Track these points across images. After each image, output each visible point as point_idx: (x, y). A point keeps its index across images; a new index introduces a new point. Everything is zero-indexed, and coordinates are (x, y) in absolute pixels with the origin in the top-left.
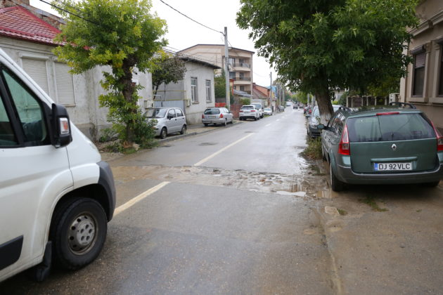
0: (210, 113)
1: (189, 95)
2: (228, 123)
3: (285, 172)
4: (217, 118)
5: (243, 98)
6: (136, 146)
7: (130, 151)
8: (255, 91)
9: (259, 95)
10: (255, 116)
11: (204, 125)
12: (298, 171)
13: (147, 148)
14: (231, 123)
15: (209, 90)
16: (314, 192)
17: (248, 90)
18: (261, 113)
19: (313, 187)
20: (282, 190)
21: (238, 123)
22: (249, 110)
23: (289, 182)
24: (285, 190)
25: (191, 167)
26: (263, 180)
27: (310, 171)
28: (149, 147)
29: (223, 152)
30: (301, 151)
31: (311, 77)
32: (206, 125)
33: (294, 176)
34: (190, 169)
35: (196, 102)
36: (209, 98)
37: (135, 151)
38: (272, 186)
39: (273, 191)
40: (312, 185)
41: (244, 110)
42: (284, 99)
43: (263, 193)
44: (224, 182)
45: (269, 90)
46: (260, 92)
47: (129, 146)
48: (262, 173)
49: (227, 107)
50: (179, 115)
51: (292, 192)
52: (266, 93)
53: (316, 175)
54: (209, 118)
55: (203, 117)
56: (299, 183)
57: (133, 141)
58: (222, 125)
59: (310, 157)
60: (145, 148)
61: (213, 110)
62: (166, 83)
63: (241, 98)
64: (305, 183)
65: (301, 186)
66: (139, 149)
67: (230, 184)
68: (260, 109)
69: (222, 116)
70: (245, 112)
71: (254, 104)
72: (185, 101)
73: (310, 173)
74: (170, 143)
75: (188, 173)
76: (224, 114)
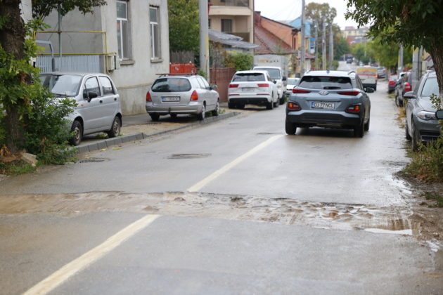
0: (165, 89)
1: (111, 44)
2: (207, 114)
3: (373, 202)
4: (182, 102)
5: (234, 53)
6: (30, 158)
7: (18, 169)
8: (259, 33)
9: (272, 45)
10: (269, 98)
11: (150, 118)
12: (398, 201)
13: (55, 164)
14: (214, 113)
15: (156, 31)
16: (434, 229)
17: (242, 30)
18: (280, 91)
19: (433, 224)
20: (374, 227)
21: (230, 116)
22: (255, 83)
23: (385, 215)
24: (380, 227)
25: (182, 193)
26: (334, 214)
27: (423, 200)
28: (59, 161)
29: (232, 170)
30: (399, 169)
31: (424, 16)
32: (155, 117)
33: (392, 208)
34: (184, 196)
35: (129, 62)
36: (157, 51)
37: (31, 170)
38: (353, 222)
39: (358, 229)
40: (430, 220)
41: (242, 83)
42: (332, 54)
43: (340, 230)
44: (263, 217)
45: (295, 31)
46: (272, 36)
47: (14, 158)
48: (328, 204)
49: (202, 75)
50: (106, 93)
51: (393, 229)
52: (289, 40)
53: (436, 206)
54: (164, 102)
55: (149, 98)
56: (404, 218)
57: (21, 148)
58: (194, 118)
59: (419, 179)
60: (48, 163)
61: (173, 81)
62: (62, 13)
63: (229, 52)
64: (416, 218)
65: (409, 221)
66: (38, 165)
67: (273, 219)
68: (280, 82)
69: (195, 97)
70: (243, 88)
71: (262, 66)
72: (104, 57)
73: (423, 204)
74: (96, 154)
75: (182, 203)
76: (199, 91)
